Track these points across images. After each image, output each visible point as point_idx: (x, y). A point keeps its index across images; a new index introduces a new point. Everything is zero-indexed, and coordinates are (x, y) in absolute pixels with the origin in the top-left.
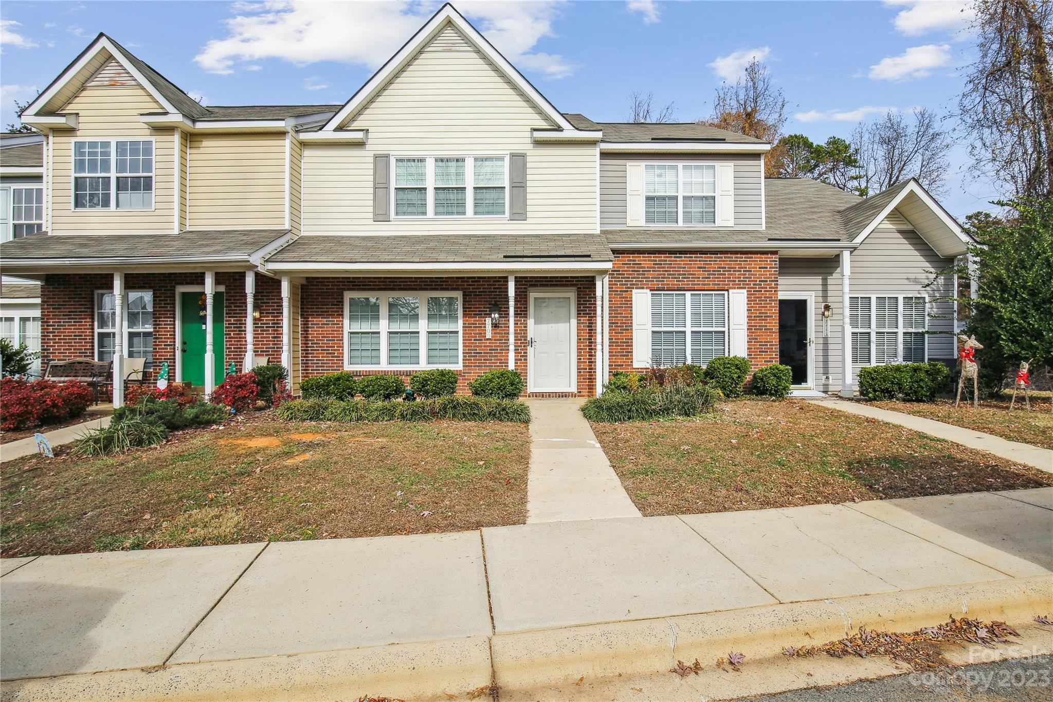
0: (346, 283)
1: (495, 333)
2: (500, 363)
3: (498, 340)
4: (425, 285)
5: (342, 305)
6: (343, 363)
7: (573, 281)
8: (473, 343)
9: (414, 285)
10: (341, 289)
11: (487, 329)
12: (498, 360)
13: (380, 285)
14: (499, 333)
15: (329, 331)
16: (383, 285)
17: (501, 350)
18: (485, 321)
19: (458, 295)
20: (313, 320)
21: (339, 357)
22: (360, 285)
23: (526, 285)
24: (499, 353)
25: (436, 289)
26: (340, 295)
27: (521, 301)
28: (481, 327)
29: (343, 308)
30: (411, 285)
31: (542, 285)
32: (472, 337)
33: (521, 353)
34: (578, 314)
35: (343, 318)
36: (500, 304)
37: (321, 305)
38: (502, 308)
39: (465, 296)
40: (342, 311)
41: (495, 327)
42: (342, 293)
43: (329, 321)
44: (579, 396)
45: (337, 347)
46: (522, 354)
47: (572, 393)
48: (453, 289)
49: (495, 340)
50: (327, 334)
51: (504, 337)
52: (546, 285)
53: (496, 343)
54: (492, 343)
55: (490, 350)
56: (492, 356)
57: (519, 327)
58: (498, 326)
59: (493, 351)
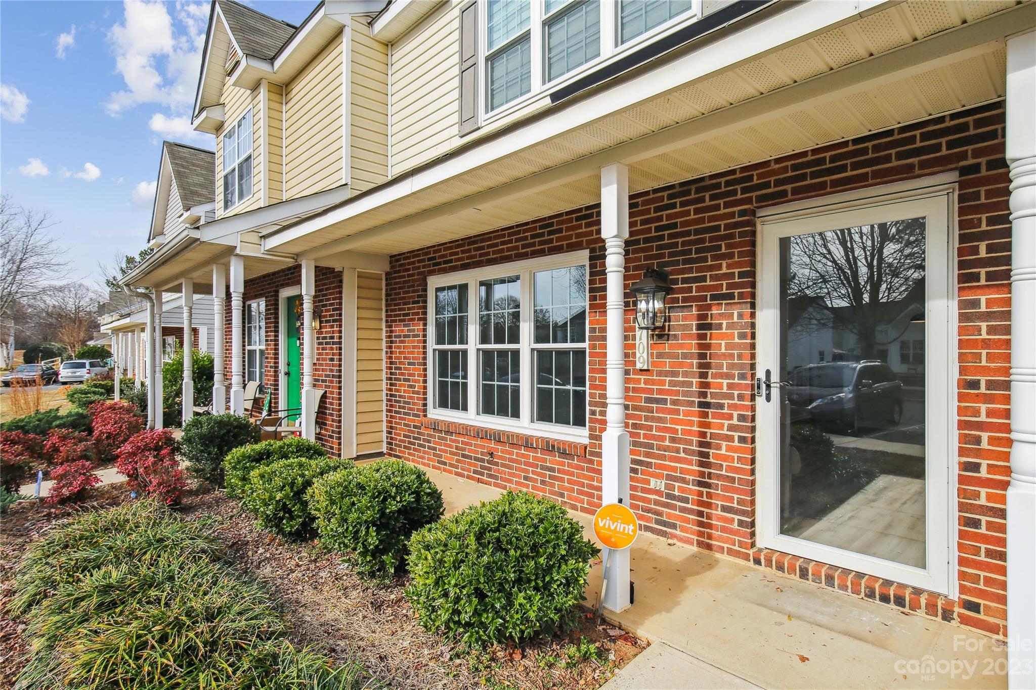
0: (426, 263)
1: (660, 356)
2: (673, 440)
3: (667, 373)
5: (425, 302)
6: (425, 405)
7: (938, 148)
10: (421, 273)
11: (637, 342)
12: (666, 429)
14: (669, 355)
17: (674, 402)
20: (398, 329)
21: (419, 393)
23: (749, 201)
24: (670, 411)
26: (420, 285)
27: (731, 256)
29: (425, 307)
31: (802, 193)
33: (730, 417)
34: (962, 279)
35: (426, 324)
36: (672, 273)
37: (403, 304)
38: (676, 282)
39: (593, 260)
40: (425, 313)
41: (660, 337)
42: (425, 280)
43: (411, 331)
44: (964, 620)
46: (735, 421)
47: (933, 596)
49: (660, 373)
51: (681, 365)
52: (818, 190)
53: (663, 383)
54: (653, 382)
55: (648, 400)
56: (653, 419)
57: (723, 337)
58: (668, 335)
59: (655, 406)
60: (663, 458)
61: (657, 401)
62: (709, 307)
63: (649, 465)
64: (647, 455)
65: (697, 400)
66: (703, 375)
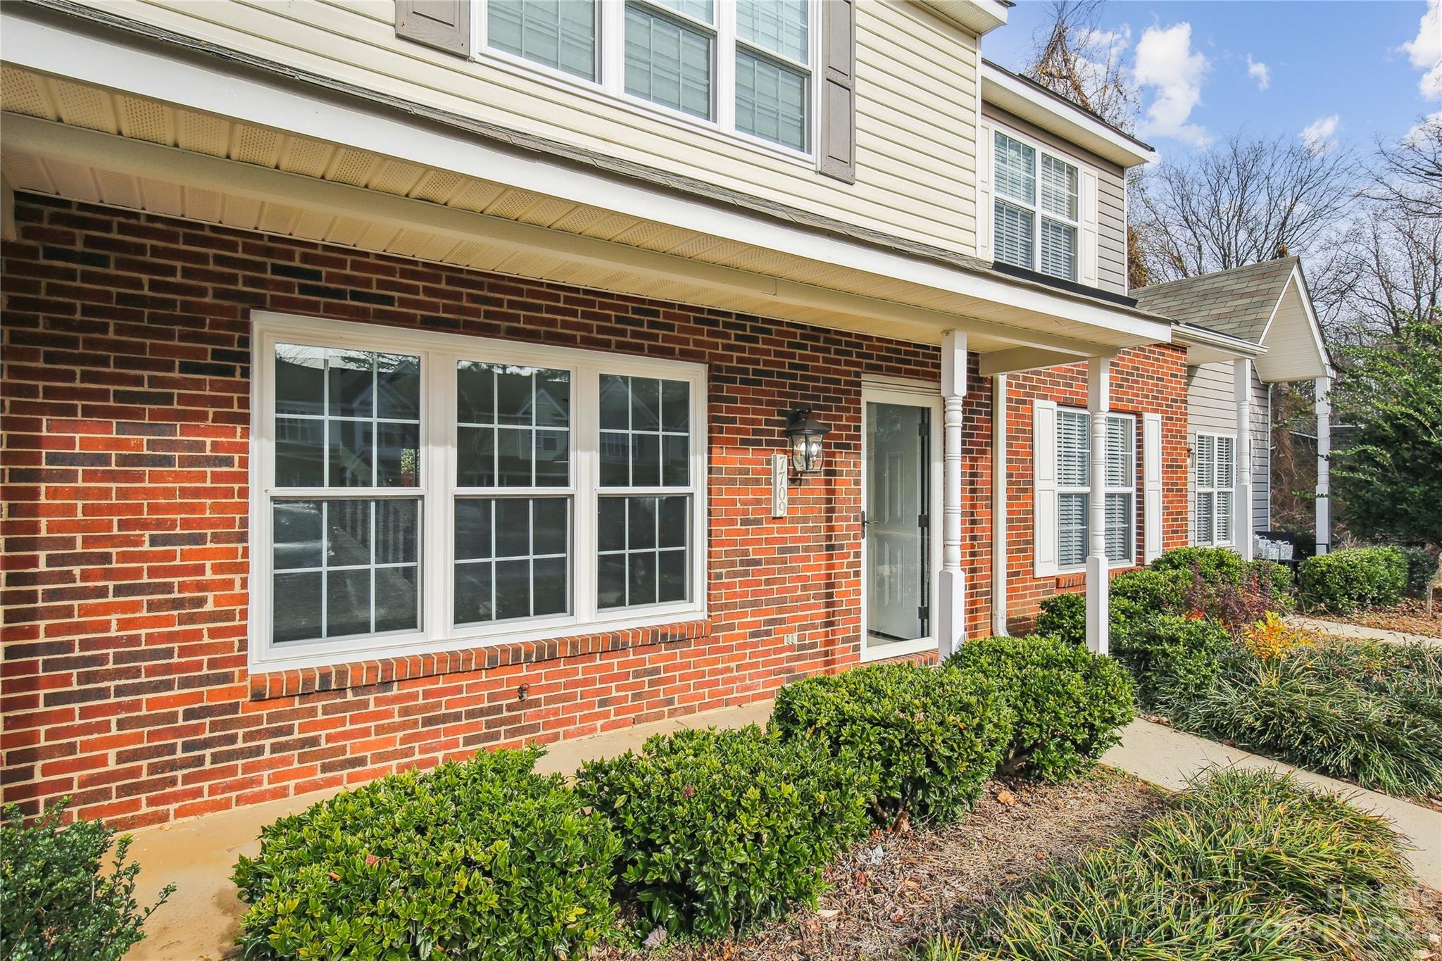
0: (269, 275)
1: (792, 501)
2: (804, 588)
3: (800, 520)
4: (601, 330)
5: (246, 373)
6: (243, 646)
8: (738, 532)
9: (565, 325)
10: (240, 296)
11: (776, 487)
12: (799, 579)
13: (434, 307)
14: (801, 500)
15: (169, 493)
16: (447, 309)
17: (806, 549)
18: (768, 462)
19: (694, 376)
21: (229, 616)
22: (339, 294)
24: (802, 559)
25: (636, 350)
26: (232, 326)
28: (757, 481)
29: (246, 388)
30: (552, 323)
31: (889, 371)
32: (737, 512)
33: (849, 556)
35: (246, 433)
37: (120, 363)
39: (715, 379)
40: (245, 403)
41: (793, 481)
42: (246, 314)
43: (172, 445)
45: (217, 569)
46: (852, 559)
48: (687, 356)
49: (793, 520)
50: (153, 509)
51: (811, 510)
52: (897, 372)
53: (795, 530)
54: (787, 531)
55: (782, 551)
56: (786, 570)
57: (844, 483)
58: (801, 480)
59: (788, 555)
60: (796, 609)
61: (790, 550)
62: (833, 455)
63: (782, 621)
64: (780, 611)
65: (824, 544)
66: (829, 519)
